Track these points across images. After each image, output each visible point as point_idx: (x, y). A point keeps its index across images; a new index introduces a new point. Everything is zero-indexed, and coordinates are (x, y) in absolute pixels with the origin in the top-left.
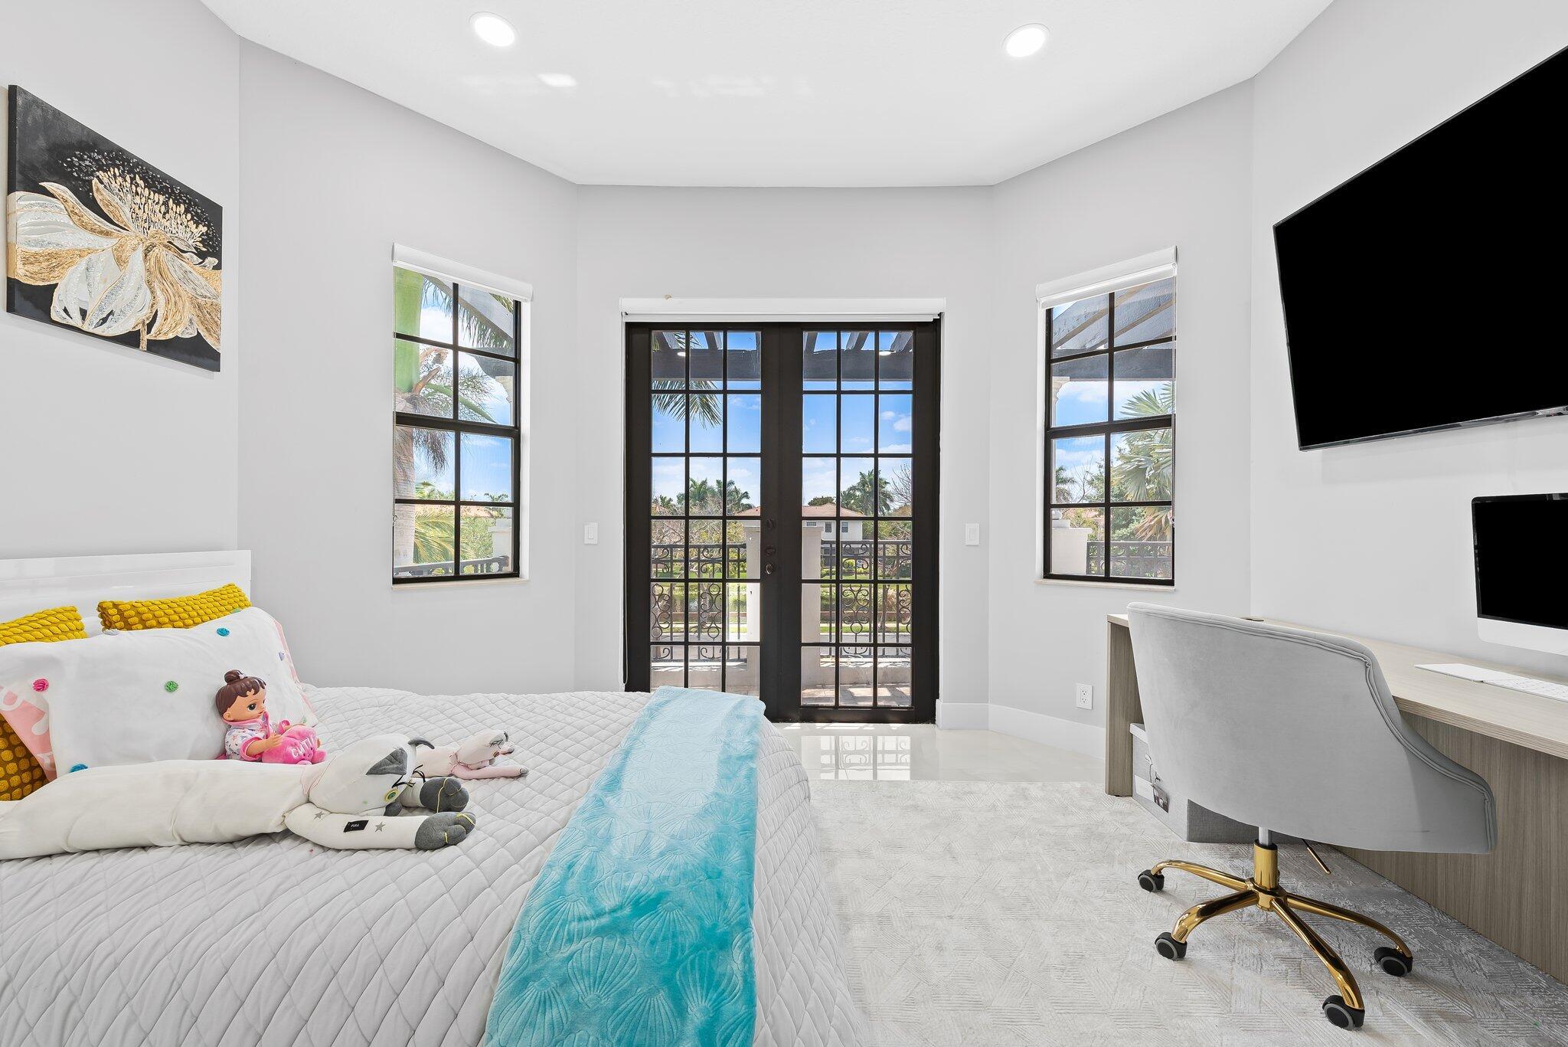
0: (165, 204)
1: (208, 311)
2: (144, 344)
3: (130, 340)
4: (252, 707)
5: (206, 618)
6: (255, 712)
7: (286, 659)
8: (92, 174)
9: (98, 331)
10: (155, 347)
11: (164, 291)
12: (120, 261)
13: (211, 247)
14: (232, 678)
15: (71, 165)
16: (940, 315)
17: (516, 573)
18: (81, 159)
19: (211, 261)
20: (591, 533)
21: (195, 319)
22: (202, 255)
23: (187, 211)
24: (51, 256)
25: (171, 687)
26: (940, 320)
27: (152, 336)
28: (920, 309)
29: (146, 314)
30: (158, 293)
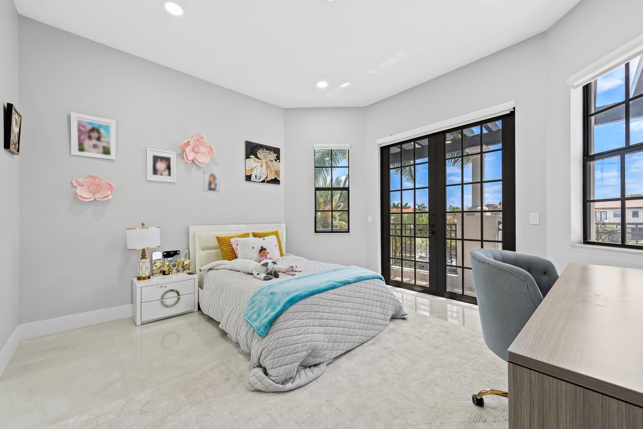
0: (269, 152)
1: (277, 173)
2: (266, 182)
3: (263, 181)
4: (264, 254)
5: (268, 236)
6: (264, 255)
7: (277, 246)
8: (257, 152)
9: (258, 181)
10: (268, 182)
11: (269, 170)
12: (262, 166)
13: (278, 158)
14: (262, 247)
15: (254, 151)
16: (514, 108)
17: (348, 232)
18: (255, 149)
19: (278, 161)
20: (370, 219)
21: (275, 175)
22: (276, 160)
23: (273, 152)
24: (251, 169)
25: (253, 248)
26: (514, 111)
27: (267, 180)
28: (503, 109)
29: (266, 176)
30: (268, 171)
